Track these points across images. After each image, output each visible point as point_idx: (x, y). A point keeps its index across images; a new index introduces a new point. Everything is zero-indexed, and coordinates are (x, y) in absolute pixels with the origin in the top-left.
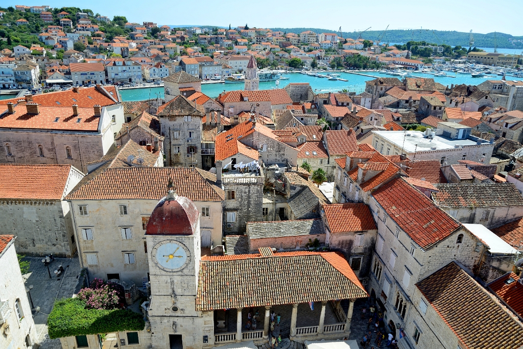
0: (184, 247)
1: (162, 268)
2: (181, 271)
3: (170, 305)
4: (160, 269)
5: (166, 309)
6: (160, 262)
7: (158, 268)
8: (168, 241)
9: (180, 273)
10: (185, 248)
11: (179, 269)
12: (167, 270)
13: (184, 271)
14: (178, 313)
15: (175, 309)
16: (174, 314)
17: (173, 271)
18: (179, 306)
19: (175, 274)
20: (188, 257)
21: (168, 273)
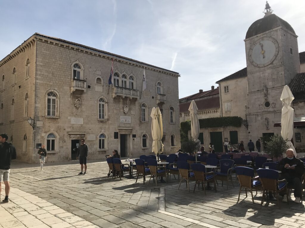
1: (256, 65)
2: (272, 63)
3: (263, 101)
5: (259, 105)
6: (255, 60)
7: (253, 66)
8: (261, 39)
9: (270, 66)
10: (274, 41)
11: (270, 63)
12: (261, 66)
13: (274, 62)
14: (270, 109)
15: (267, 104)
16: (266, 110)
17: (265, 65)
18: (271, 100)
19: (266, 68)
20: (276, 48)
21: (261, 68)
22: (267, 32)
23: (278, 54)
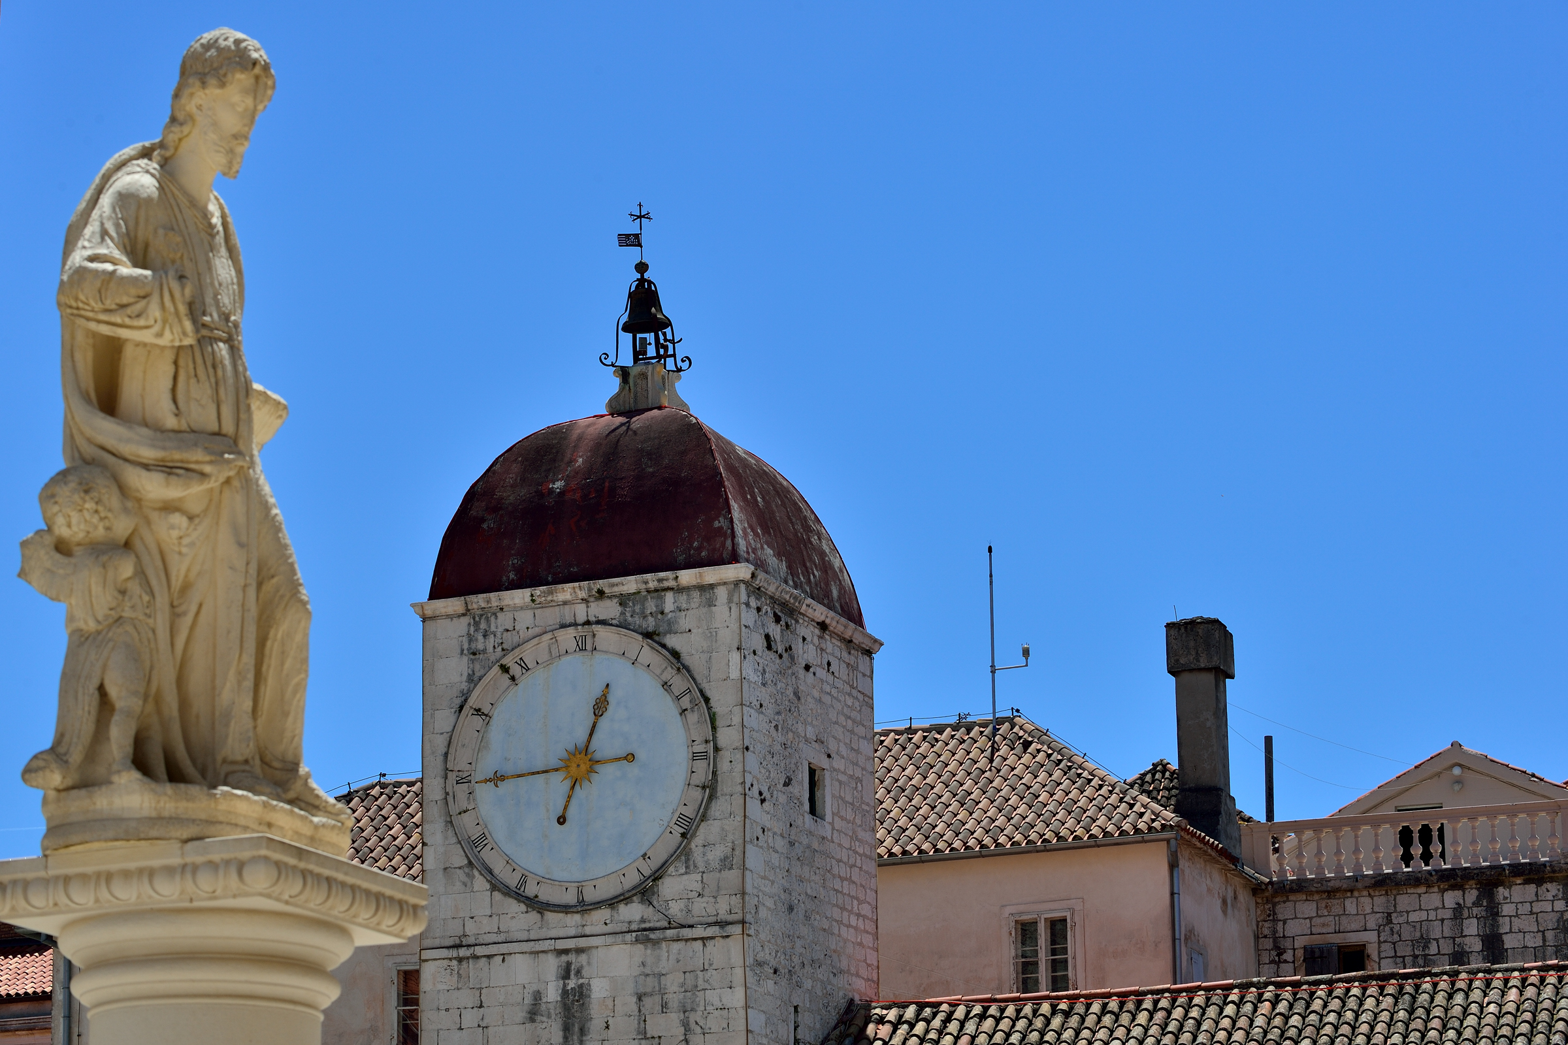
0: (669, 674)
1: (512, 881)
2: (645, 891)
4: (497, 886)
6: (499, 830)
7: (481, 883)
8: (568, 637)
9: (633, 912)
10: (679, 683)
11: (633, 879)
12: (547, 894)
13: (670, 887)
17: (590, 896)
19: (596, 921)
20: (695, 757)
21: (550, 916)
22: (630, 584)
23: (704, 818)
